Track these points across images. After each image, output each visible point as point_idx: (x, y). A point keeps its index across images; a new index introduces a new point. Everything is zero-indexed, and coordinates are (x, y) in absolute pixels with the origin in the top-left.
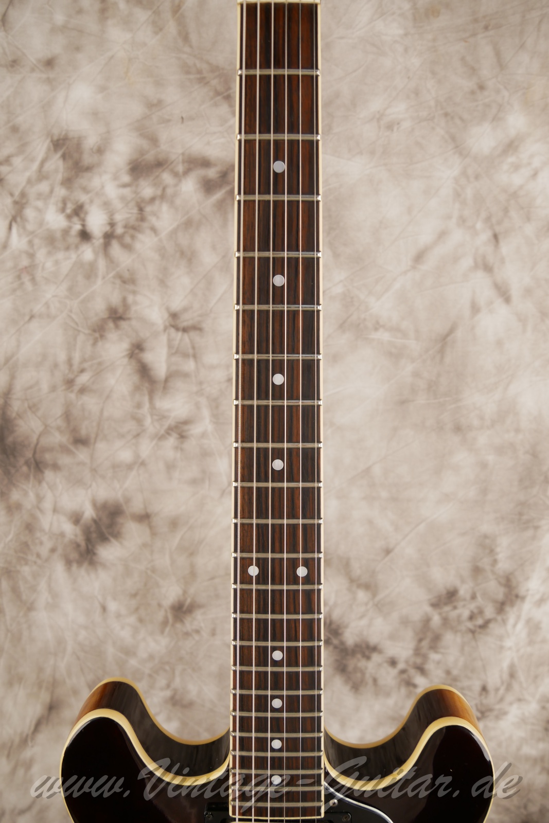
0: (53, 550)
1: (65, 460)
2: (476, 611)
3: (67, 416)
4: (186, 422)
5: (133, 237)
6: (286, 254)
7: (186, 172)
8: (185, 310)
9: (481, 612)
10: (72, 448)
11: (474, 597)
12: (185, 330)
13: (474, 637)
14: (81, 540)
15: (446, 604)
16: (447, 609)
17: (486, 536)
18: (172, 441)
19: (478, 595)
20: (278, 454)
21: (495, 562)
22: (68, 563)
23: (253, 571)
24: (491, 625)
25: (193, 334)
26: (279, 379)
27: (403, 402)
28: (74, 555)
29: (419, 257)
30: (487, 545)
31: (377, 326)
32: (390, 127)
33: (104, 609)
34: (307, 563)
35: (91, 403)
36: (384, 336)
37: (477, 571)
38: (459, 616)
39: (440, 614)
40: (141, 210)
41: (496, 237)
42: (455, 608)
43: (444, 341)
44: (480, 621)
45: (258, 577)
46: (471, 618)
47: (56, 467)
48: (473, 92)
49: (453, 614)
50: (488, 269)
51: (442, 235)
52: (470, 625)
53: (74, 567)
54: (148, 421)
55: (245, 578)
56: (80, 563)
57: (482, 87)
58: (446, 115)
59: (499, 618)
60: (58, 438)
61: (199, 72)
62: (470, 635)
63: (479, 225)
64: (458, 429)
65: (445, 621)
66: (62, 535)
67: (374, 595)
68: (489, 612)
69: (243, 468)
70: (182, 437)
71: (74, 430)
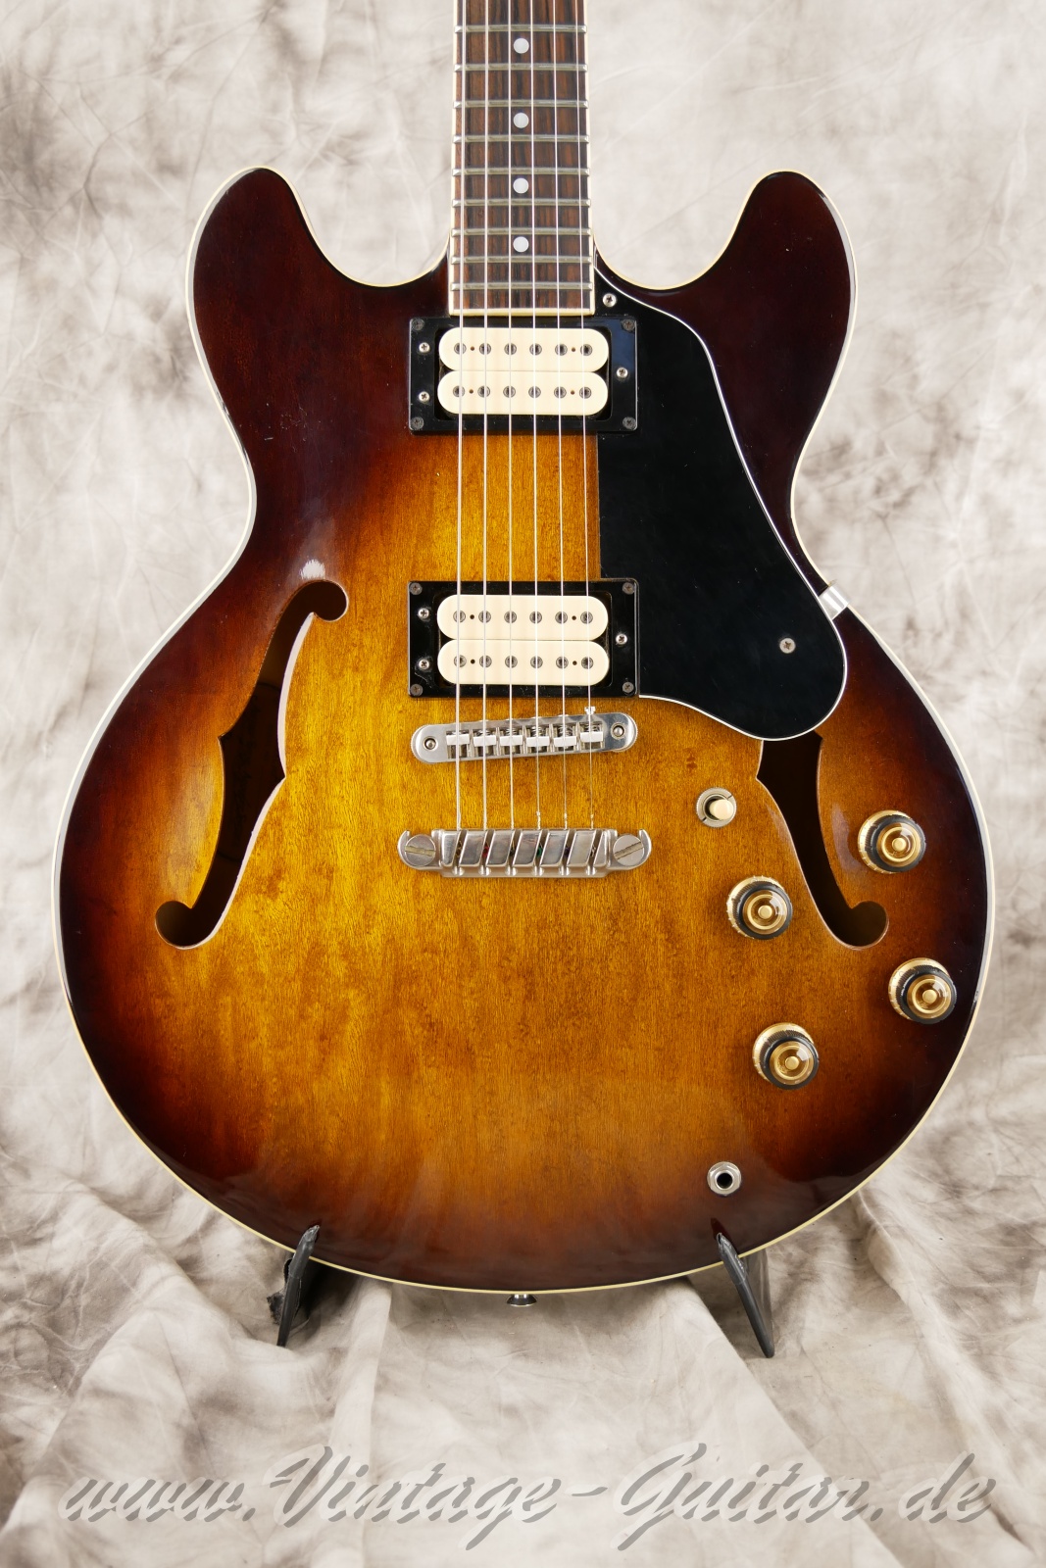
0: (110, 368)
1: (140, 200)
2: (885, 477)
3: (148, 120)
4: (358, 136)
9: (895, 478)
10: (154, 179)
11: (880, 451)
13: (886, 526)
14: (163, 350)
15: (830, 470)
16: (833, 478)
18: (331, 170)
19: (888, 446)
21: (915, 379)
22: (138, 390)
24: (915, 499)
27: (735, 92)
28: (149, 378)
30: (898, 351)
33: (200, 486)
35: (190, 99)
37: (883, 400)
38: (856, 492)
39: (821, 490)
42: (848, 476)
44: (895, 496)
46: (878, 491)
47: (124, 210)
49: (845, 489)
52: (876, 505)
53: (149, 397)
54: (291, 135)
56: (159, 392)
59: (929, 482)
60: (129, 159)
62: (879, 524)
64: (833, 132)
65: (831, 502)
66: (130, 337)
68: (910, 475)
70: (351, 163)
71: (160, 148)
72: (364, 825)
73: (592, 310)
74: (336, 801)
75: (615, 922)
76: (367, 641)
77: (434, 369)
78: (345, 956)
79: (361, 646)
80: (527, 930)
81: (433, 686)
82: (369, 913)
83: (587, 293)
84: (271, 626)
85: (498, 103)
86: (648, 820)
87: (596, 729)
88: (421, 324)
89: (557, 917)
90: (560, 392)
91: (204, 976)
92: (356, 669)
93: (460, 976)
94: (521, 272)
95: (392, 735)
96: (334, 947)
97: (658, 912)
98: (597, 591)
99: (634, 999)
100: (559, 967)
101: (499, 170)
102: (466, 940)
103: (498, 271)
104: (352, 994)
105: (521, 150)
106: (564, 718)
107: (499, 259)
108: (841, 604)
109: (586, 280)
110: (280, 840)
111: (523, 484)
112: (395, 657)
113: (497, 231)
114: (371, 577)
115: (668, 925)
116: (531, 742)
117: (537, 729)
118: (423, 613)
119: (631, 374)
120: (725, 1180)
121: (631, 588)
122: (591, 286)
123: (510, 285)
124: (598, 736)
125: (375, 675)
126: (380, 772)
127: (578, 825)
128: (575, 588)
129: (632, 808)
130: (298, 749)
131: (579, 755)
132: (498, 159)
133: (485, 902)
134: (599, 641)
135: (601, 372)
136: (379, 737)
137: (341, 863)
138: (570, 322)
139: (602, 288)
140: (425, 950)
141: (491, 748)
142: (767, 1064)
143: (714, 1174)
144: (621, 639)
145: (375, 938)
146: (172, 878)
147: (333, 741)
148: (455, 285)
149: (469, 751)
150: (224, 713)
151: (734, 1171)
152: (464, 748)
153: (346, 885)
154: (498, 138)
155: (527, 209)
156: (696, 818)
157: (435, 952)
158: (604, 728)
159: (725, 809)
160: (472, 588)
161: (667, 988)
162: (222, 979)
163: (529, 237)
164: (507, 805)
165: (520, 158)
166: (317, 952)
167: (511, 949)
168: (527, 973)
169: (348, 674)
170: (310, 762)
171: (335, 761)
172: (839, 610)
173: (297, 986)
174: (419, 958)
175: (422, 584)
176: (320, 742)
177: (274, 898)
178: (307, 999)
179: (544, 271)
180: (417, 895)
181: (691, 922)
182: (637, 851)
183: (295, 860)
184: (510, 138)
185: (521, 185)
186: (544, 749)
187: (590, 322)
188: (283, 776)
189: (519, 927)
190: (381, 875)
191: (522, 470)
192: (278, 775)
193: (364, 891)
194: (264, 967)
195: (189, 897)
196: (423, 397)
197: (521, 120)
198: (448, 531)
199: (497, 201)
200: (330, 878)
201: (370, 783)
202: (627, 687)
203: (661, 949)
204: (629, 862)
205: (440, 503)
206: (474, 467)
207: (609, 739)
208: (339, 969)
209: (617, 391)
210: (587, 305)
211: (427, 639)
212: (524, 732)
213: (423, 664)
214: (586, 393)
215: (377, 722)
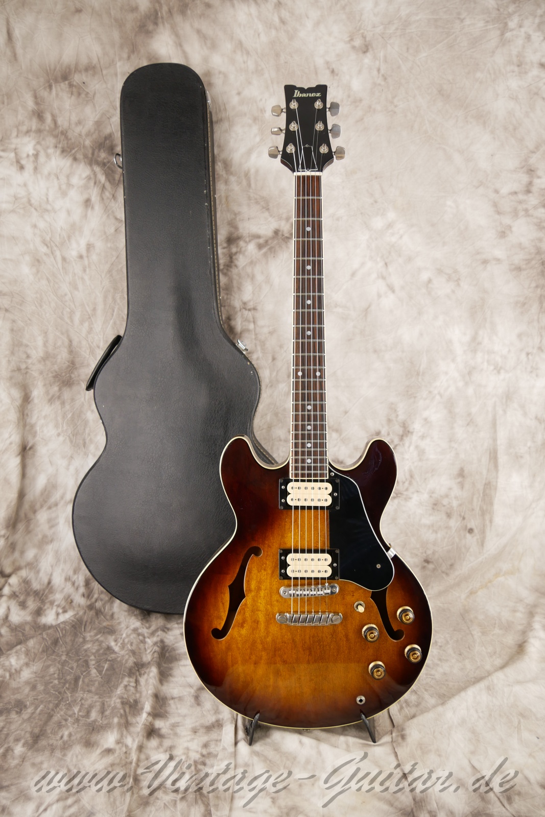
5: (227, 270)
6: (311, 258)
7: (250, 241)
8: (250, 301)
11: (388, 434)
12: (249, 310)
17: (392, 404)
19: (391, 433)
20: (309, 329)
21: (397, 416)
23: (300, 374)
25: (252, 312)
26: (309, 302)
27: (349, 340)
29: (353, 274)
30: (393, 408)
31: (336, 306)
32: (338, 219)
34: (320, 370)
36: (340, 310)
37: (389, 421)
40: (231, 258)
41: (386, 264)
43: (366, 311)
45: (302, 376)
48: (372, 204)
50: (384, 278)
51: (363, 264)
55: (297, 377)
57: (376, 202)
58: (362, 213)
59: (401, 443)
61: (256, 199)
63: (379, 259)
64: (375, 351)
67: (340, 435)
69: (296, 335)
72: (267, 610)
73: (328, 478)
74: (259, 604)
75: (333, 636)
76: (268, 563)
77: (285, 494)
78: (261, 643)
79: (266, 564)
80: (310, 638)
81: (285, 577)
82: (268, 633)
83: (326, 474)
84: (242, 558)
85: (303, 423)
86: (342, 609)
87: (328, 589)
88: (282, 481)
89: (317, 634)
90: (319, 500)
91: (224, 648)
92: (265, 570)
93: (292, 649)
94: (309, 468)
95: (275, 587)
96: (259, 641)
97: (344, 633)
98: (329, 552)
99: (337, 655)
100: (318, 647)
101: (303, 441)
102: (293, 640)
103: (303, 468)
104: (263, 653)
105: (309, 435)
106: (320, 586)
107: (303, 465)
108: (393, 553)
109: (326, 470)
110: (244, 613)
111: (309, 523)
112: (275, 567)
113: (303, 457)
114: (269, 546)
115: (347, 636)
116: (311, 593)
117: (313, 590)
118: (283, 558)
119: (338, 494)
120: (361, 701)
121: (338, 551)
122: (328, 472)
123: (306, 472)
124: (329, 591)
125: (269, 571)
126: (271, 597)
127: (323, 612)
128: (323, 551)
129: (337, 606)
130: (250, 590)
131: (324, 596)
132: (303, 438)
133: (298, 631)
134: (329, 565)
135: (330, 494)
136: (271, 588)
137: (260, 620)
138: (322, 481)
139: (330, 471)
140: (282, 643)
141: (301, 594)
142: (373, 673)
143: (358, 699)
144: (335, 565)
145: (269, 639)
146: (216, 622)
147: (259, 589)
148: (291, 472)
149: (295, 595)
150: (230, 579)
151: (363, 698)
152: (294, 594)
153: (262, 626)
154: (303, 432)
155: (311, 451)
156: (353, 611)
157: (285, 643)
158: (330, 589)
159: (361, 609)
160: (296, 551)
161: (346, 652)
162: (229, 648)
163: (311, 459)
164: (305, 606)
165: (309, 438)
166: (254, 643)
167: (305, 642)
168: (310, 649)
169: (263, 571)
170: (253, 594)
171: (259, 593)
172: (393, 556)
173: (249, 651)
174: (281, 644)
175: (282, 550)
176: (255, 589)
177: (243, 629)
178: (251, 654)
179: (315, 468)
180: (281, 629)
181: (352, 635)
182: (338, 619)
183: (249, 619)
184: (306, 432)
185: (309, 445)
186: (315, 595)
187: (327, 481)
188: (245, 597)
189: (307, 637)
190: (271, 623)
191: (309, 519)
192: (243, 596)
193: (267, 628)
194: (240, 646)
195: (220, 627)
196: (283, 501)
197: (309, 427)
198: (289, 534)
199: (303, 449)
200: (258, 624)
201: (268, 600)
202: (336, 578)
203: (345, 642)
204: (337, 622)
205: (287, 527)
206: (296, 518)
207: (332, 592)
208: (260, 647)
209: (334, 499)
210: (326, 477)
211: (284, 565)
212: (309, 590)
213: (283, 571)
214: (326, 500)
215: (271, 584)
